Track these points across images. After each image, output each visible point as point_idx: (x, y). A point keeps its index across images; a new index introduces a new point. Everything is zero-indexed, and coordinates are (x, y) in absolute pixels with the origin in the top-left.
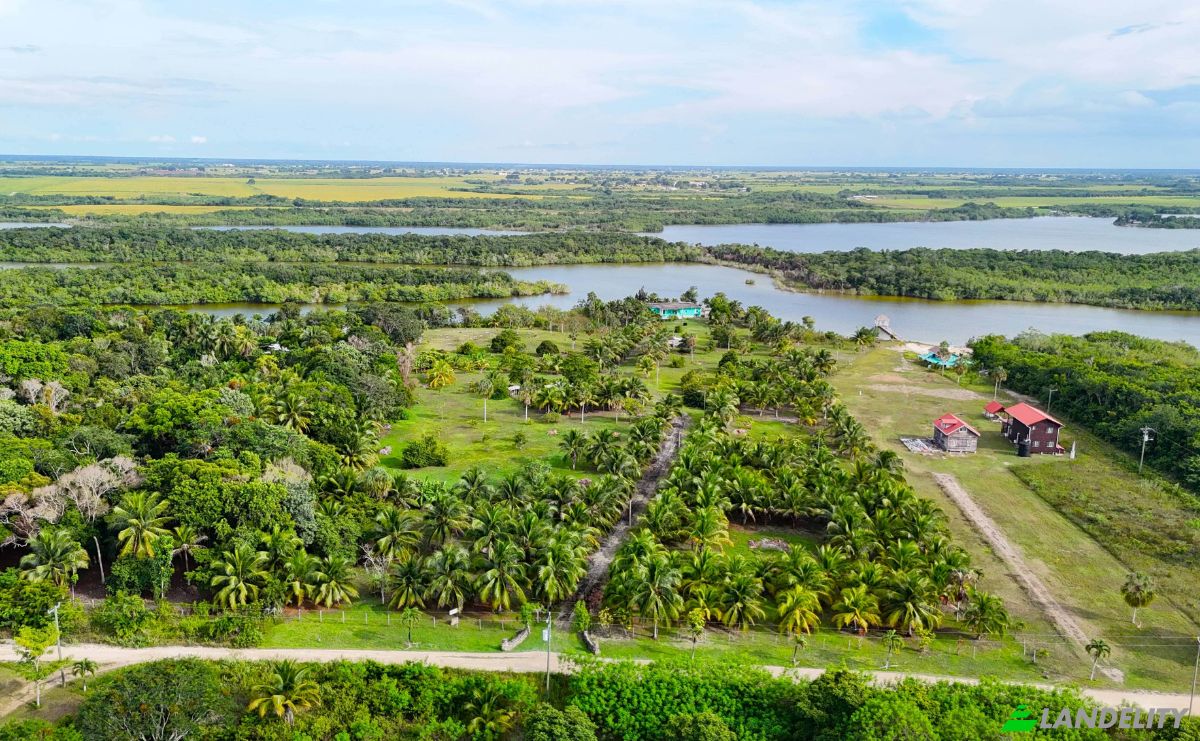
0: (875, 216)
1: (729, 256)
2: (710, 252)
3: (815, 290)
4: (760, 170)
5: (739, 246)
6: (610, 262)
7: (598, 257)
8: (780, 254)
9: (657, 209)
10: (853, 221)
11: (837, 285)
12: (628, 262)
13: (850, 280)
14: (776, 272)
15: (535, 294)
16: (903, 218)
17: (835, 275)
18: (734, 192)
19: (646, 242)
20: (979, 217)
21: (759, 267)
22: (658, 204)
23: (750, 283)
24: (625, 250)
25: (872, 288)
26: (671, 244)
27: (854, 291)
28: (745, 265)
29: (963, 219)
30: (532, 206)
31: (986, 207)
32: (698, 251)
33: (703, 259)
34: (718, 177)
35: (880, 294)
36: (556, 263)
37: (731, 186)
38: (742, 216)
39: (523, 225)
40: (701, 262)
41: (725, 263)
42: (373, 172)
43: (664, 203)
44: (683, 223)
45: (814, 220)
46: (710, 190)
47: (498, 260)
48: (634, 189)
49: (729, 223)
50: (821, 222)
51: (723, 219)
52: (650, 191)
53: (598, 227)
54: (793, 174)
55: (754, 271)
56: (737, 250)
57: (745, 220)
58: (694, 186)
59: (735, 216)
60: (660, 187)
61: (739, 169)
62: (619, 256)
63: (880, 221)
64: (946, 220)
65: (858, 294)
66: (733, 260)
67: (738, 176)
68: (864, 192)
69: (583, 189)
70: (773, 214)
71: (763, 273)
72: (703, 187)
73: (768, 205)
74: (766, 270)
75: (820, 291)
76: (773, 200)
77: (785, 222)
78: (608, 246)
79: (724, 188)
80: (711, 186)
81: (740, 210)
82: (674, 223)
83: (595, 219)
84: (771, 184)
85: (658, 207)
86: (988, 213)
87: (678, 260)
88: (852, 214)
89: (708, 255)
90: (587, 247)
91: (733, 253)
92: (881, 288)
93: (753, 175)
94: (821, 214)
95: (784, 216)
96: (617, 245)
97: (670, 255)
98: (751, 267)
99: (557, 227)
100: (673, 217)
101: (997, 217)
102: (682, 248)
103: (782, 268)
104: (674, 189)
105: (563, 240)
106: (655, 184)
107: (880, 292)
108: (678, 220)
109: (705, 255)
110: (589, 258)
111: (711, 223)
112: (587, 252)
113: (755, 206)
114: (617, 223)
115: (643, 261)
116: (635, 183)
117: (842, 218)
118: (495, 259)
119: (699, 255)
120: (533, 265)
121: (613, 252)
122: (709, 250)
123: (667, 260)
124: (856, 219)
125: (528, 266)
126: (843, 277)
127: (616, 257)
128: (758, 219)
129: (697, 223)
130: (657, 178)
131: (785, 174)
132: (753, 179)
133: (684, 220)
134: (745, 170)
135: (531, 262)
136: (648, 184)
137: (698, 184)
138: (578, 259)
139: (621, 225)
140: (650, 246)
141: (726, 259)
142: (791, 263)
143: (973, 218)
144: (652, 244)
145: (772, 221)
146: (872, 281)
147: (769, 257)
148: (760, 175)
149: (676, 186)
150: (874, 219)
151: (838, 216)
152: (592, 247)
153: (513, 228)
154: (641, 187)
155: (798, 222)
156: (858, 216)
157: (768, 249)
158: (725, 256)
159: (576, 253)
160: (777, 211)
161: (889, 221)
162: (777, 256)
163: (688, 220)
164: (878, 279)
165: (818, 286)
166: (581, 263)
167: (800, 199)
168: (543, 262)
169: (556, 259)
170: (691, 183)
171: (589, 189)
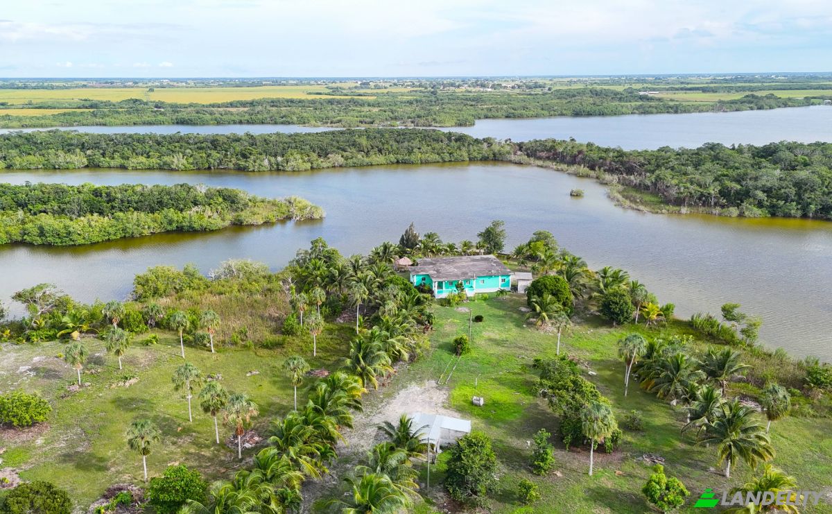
0: (671, 107)
1: (544, 154)
2: (520, 149)
3: (676, 208)
4: (555, 77)
5: (554, 141)
6: (405, 163)
7: (392, 157)
8: (607, 151)
9: (472, 105)
10: (652, 113)
11: (704, 200)
12: (426, 163)
13: (724, 193)
14: (608, 177)
15: (267, 224)
16: (698, 109)
17: (700, 186)
18: (538, 91)
19: (449, 139)
20: (766, 107)
21: (583, 169)
22: (473, 101)
23: (576, 195)
24: (425, 148)
25: (760, 205)
26: (477, 141)
27: (734, 211)
28: (564, 166)
29: (752, 109)
30: (362, 105)
31: (767, 97)
32: (508, 148)
33: (513, 158)
34: (524, 81)
35: (773, 215)
36: (341, 166)
37: (536, 87)
38: (549, 110)
39: (340, 121)
40: (510, 162)
41: (540, 163)
42: (264, 83)
43: (478, 99)
44: (494, 117)
45: (615, 113)
46: (519, 90)
47: (271, 164)
48: (457, 90)
49: (537, 116)
50: (623, 114)
51: (531, 113)
52: (470, 92)
53: (412, 122)
54: (581, 79)
55: (577, 175)
56: (552, 148)
57: (552, 113)
58: (505, 87)
59: (542, 109)
60: (478, 89)
61: (540, 77)
62: (417, 156)
63: (676, 112)
64: (737, 110)
65: (741, 215)
66: (548, 158)
67: (541, 82)
68: (645, 89)
69: (416, 91)
70: (576, 106)
71: (587, 176)
72: (513, 88)
73: (569, 99)
74: (592, 173)
75: (684, 210)
76: (574, 96)
77: (589, 114)
78: (406, 144)
79: (530, 88)
80: (519, 87)
81: (547, 104)
82: (486, 117)
83: (413, 115)
84: (567, 85)
85: (473, 103)
86: (772, 102)
87: (485, 160)
88: (650, 106)
89: (519, 153)
90: (381, 146)
91: (549, 151)
92: (773, 206)
93: (551, 80)
94: (622, 107)
95: (589, 109)
96: (416, 143)
97: (475, 154)
98: (573, 168)
99: (372, 123)
100: (485, 112)
101: (779, 107)
102: (490, 144)
103: (611, 171)
104: (490, 90)
105: (356, 138)
106: (474, 87)
107: (773, 212)
108: (489, 114)
109: (515, 154)
110: (380, 159)
111: (521, 117)
112: (380, 151)
113: (558, 101)
114: (430, 118)
115: (445, 161)
116: (459, 86)
117: (641, 110)
118: (266, 162)
119: (509, 153)
120: (312, 168)
121: (410, 152)
122: (520, 146)
123: (472, 160)
124: (654, 110)
125: (306, 170)
126: (713, 190)
127: (413, 157)
128: (564, 112)
129: (507, 117)
130: (476, 82)
131: (575, 79)
132: (551, 82)
133: (496, 114)
134: (545, 77)
135: (308, 165)
136: (469, 86)
137: (509, 86)
138: (367, 160)
139: (434, 120)
140: (453, 143)
141: (540, 158)
142: (622, 163)
143: (760, 108)
144: (456, 140)
145: (577, 114)
146: (761, 195)
147: (595, 155)
148: (555, 80)
149: (492, 87)
150: (670, 110)
151: (638, 108)
152: (386, 146)
153: (329, 124)
154: (463, 89)
155: (602, 114)
156: (656, 108)
157: (589, 145)
158: (539, 154)
159: (367, 154)
160: (581, 104)
161: (685, 112)
162: (603, 155)
163: (499, 114)
164: (768, 191)
165: (679, 202)
166: (372, 165)
167: (596, 95)
168: (325, 165)
169: (341, 160)
170: (503, 85)
171: (421, 92)
